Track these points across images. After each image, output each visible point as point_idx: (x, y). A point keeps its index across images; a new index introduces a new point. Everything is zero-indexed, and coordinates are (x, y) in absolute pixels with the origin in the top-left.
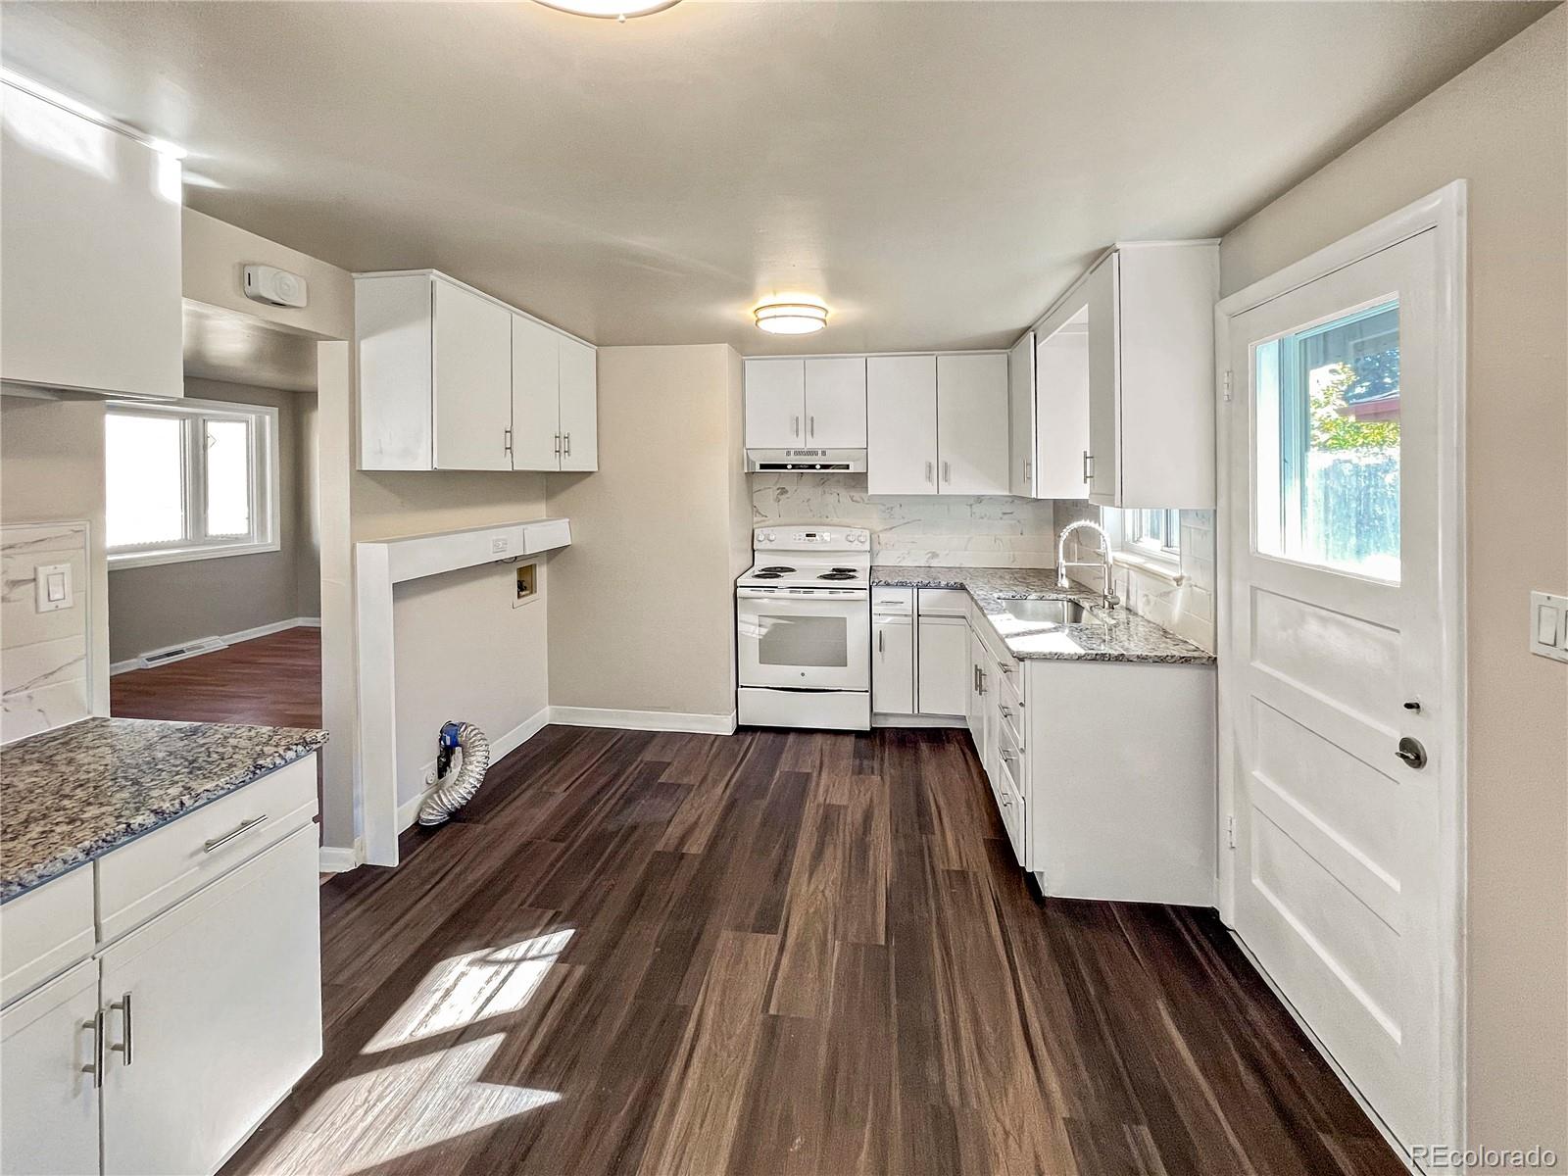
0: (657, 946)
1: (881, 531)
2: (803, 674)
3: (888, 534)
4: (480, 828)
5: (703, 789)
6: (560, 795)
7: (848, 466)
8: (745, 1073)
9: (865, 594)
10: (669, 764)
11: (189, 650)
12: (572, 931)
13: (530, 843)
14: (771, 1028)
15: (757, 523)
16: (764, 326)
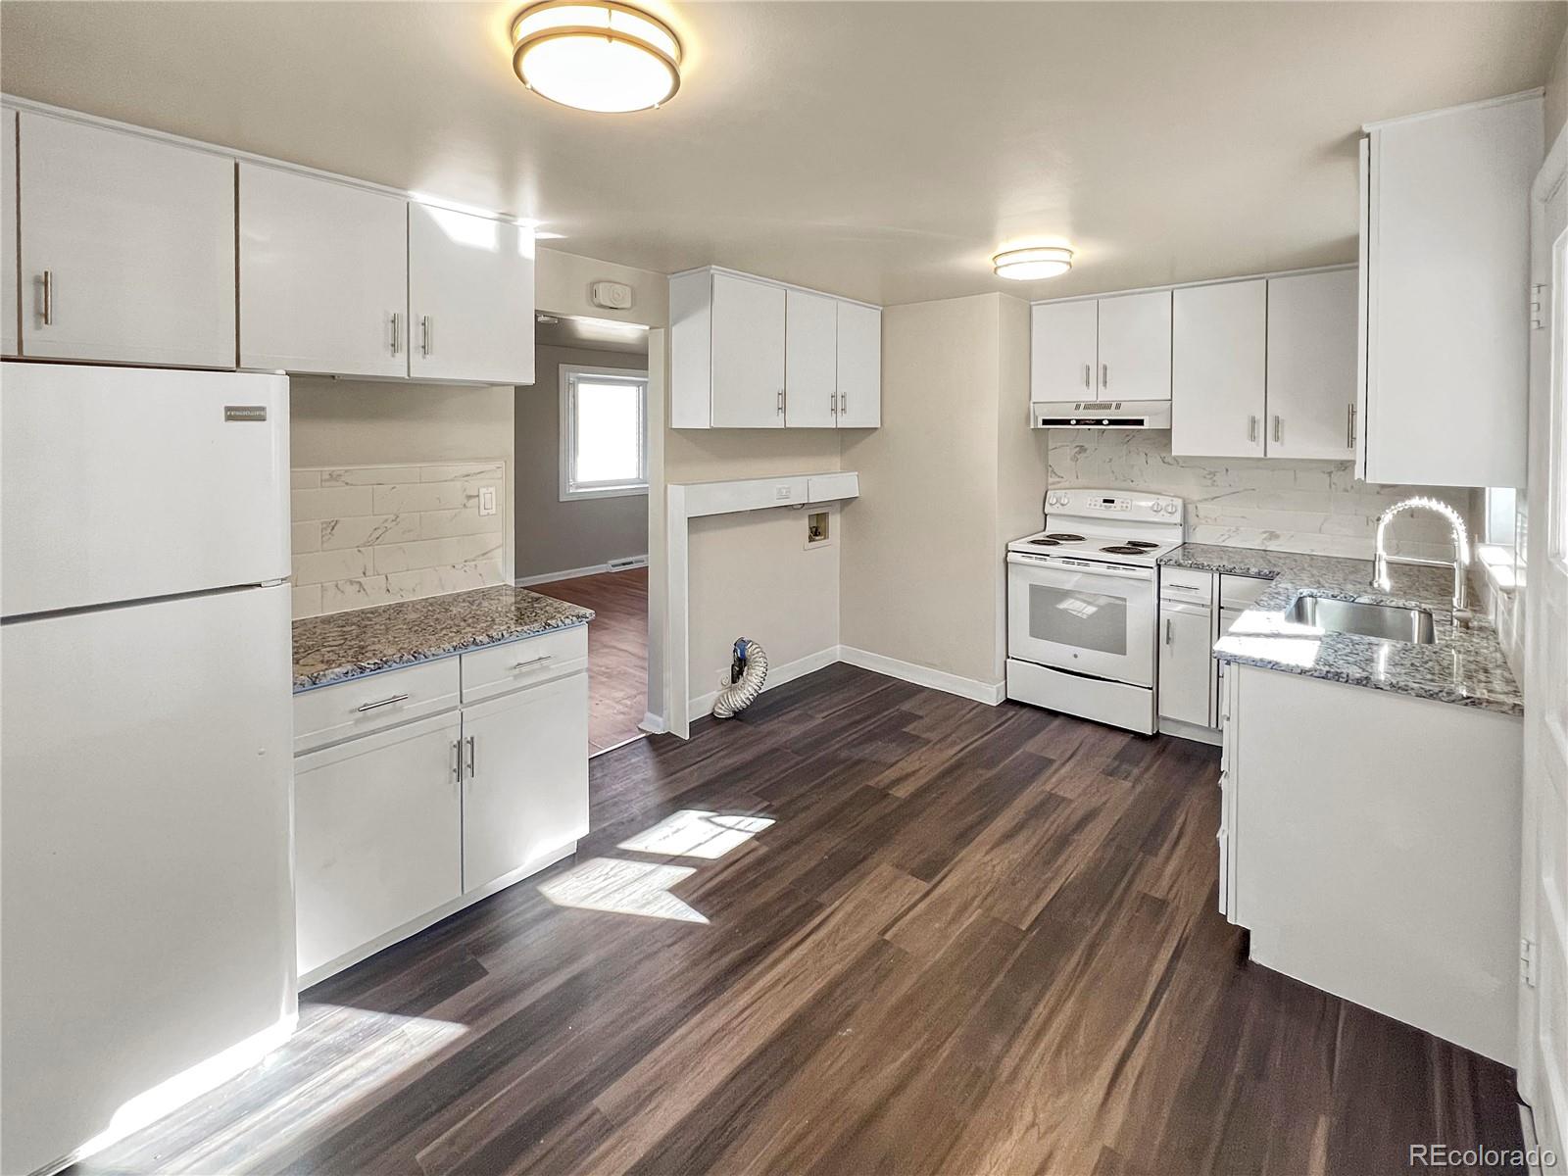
0: (826, 854)
1: (1200, 501)
2: (1076, 656)
3: (1208, 506)
4: (750, 728)
5: (938, 746)
6: (819, 719)
7: (1142, 421)
8: (838, 968)
9: (1152, 574)
10: (921, 717)
11: (637, 562)
12: (773, 822)
13: (777, 750)
14: (879, 947)
15: (1053, 484)
16: (1003, 273)
